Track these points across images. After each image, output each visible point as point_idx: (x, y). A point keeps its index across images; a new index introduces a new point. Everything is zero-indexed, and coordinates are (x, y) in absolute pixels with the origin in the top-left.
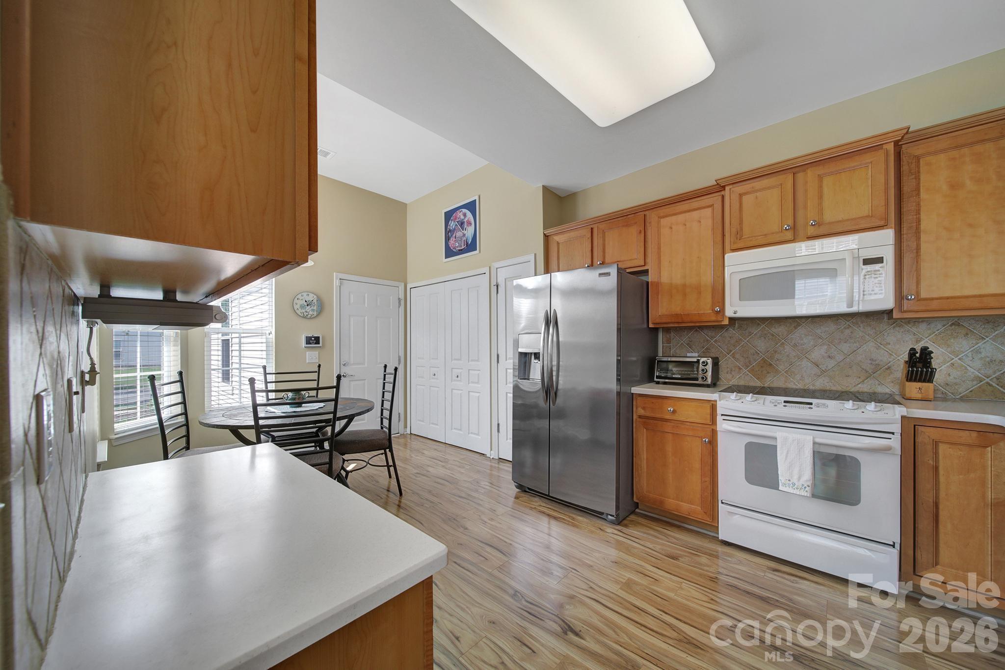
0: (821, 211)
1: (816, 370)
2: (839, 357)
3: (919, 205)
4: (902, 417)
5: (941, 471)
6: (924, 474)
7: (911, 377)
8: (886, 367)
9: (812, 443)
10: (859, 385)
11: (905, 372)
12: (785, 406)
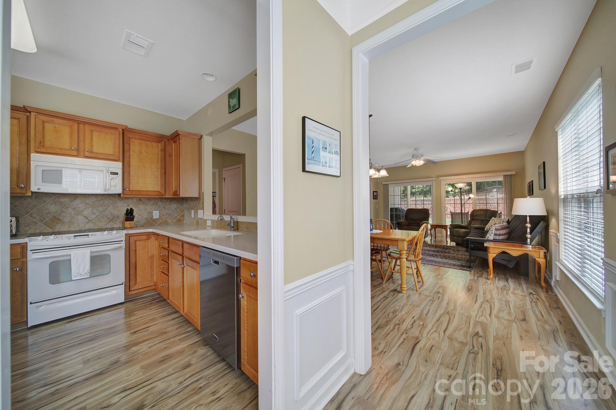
0: (92, 146)
1: (86, 220)
2: (98, 213)
3: (130, 155)
4: (125, 234)
5: (137, 251)
6: (132, 253)
7: (127, 220)
8: (117, 216)
9: (90, 252)
10: (107, 225)
11: (125, 218)
12: (74, 238)
